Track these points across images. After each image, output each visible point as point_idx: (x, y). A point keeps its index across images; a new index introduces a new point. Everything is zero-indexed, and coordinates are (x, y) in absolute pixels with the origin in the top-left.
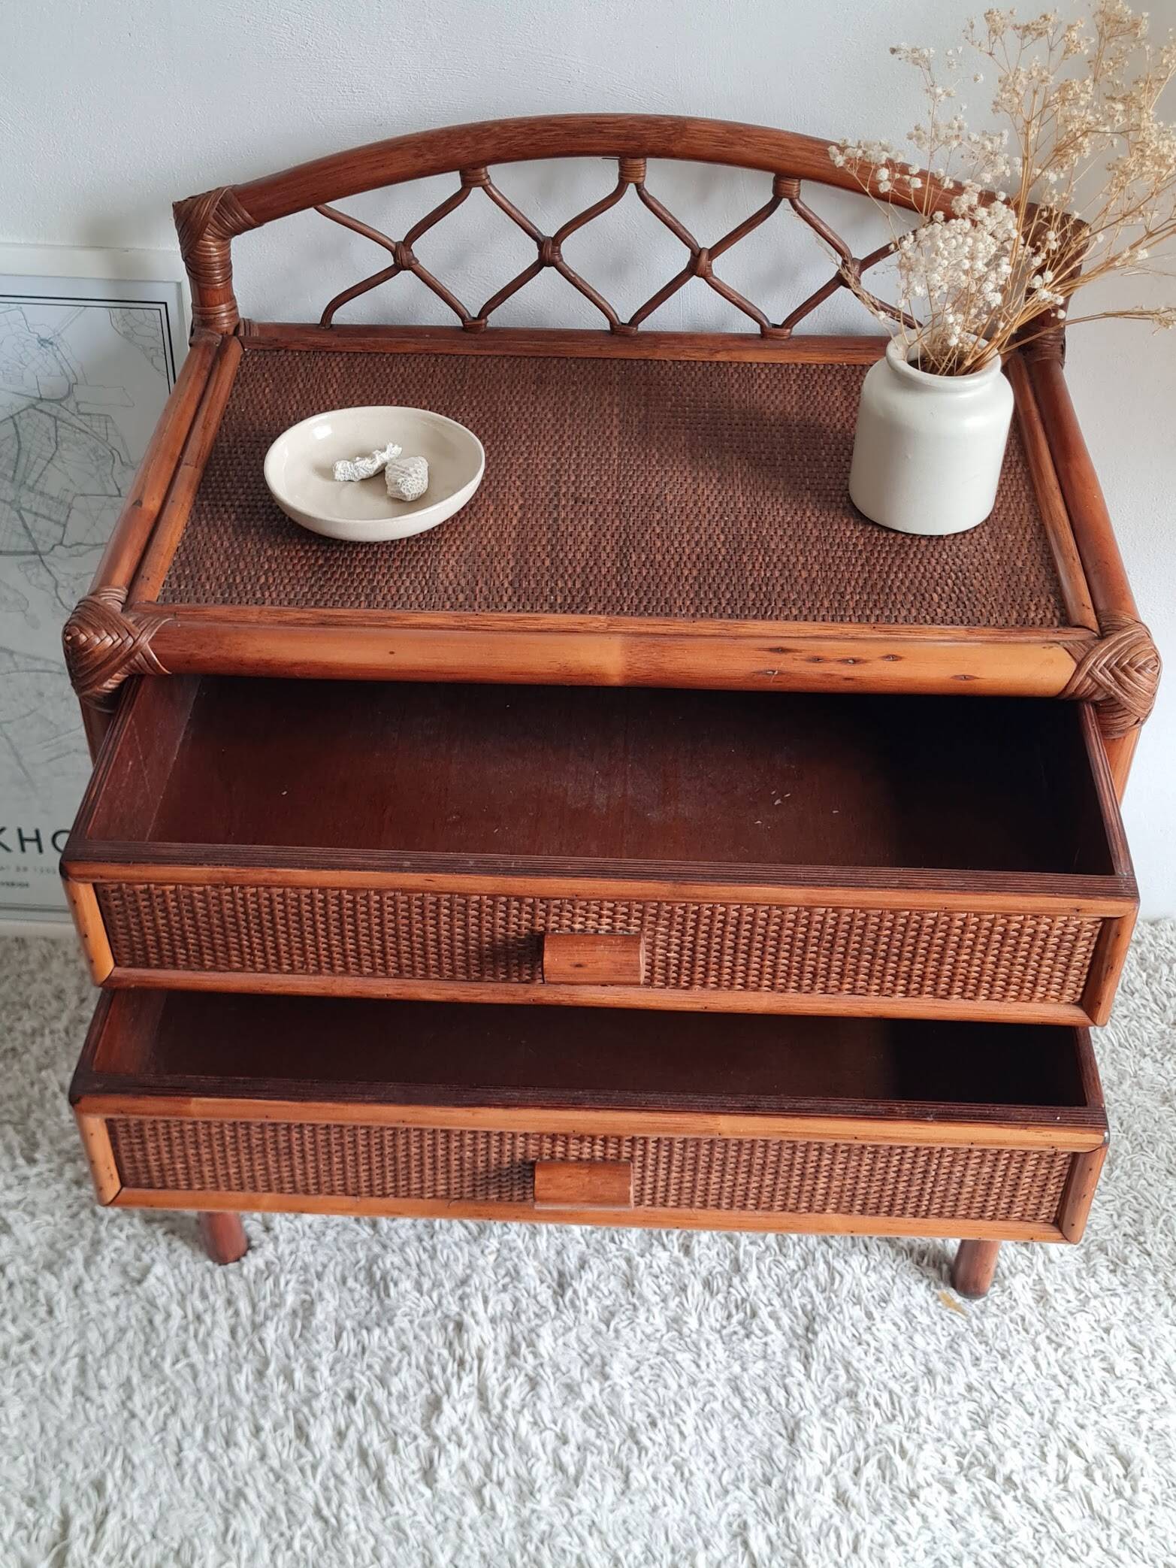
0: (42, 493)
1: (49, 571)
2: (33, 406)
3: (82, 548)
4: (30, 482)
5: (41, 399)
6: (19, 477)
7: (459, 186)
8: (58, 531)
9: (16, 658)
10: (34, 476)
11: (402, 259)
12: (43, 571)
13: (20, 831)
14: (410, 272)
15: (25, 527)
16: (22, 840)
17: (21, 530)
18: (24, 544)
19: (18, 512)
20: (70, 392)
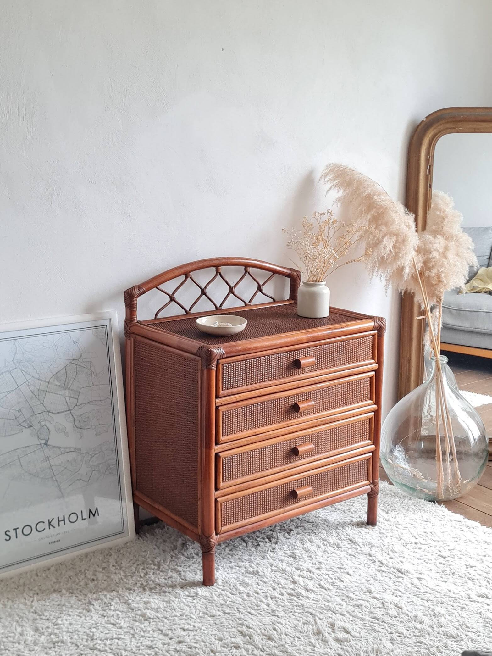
0: (72, 390)
1: (72, 416)
2: (71, 363)
3: (83, 405)
4: (69, 387)
5: (73, 360)
6: (66, 386)
7: (184, 278)
8: (75, 401)
9: (62, 450)
10: (70, 385)
11: (172, 299)
12: (71, 416)
13: (58, 518)
14: (174, 302)
15: (67, 402)
16: (59, 521)
17: (65, 403)
18: (66, 408)
19: (65, 398)
20: (81, 356)
